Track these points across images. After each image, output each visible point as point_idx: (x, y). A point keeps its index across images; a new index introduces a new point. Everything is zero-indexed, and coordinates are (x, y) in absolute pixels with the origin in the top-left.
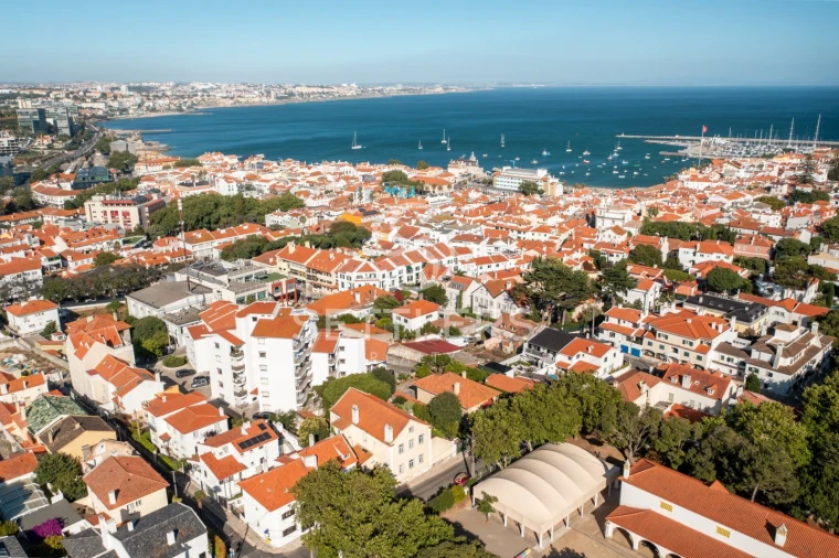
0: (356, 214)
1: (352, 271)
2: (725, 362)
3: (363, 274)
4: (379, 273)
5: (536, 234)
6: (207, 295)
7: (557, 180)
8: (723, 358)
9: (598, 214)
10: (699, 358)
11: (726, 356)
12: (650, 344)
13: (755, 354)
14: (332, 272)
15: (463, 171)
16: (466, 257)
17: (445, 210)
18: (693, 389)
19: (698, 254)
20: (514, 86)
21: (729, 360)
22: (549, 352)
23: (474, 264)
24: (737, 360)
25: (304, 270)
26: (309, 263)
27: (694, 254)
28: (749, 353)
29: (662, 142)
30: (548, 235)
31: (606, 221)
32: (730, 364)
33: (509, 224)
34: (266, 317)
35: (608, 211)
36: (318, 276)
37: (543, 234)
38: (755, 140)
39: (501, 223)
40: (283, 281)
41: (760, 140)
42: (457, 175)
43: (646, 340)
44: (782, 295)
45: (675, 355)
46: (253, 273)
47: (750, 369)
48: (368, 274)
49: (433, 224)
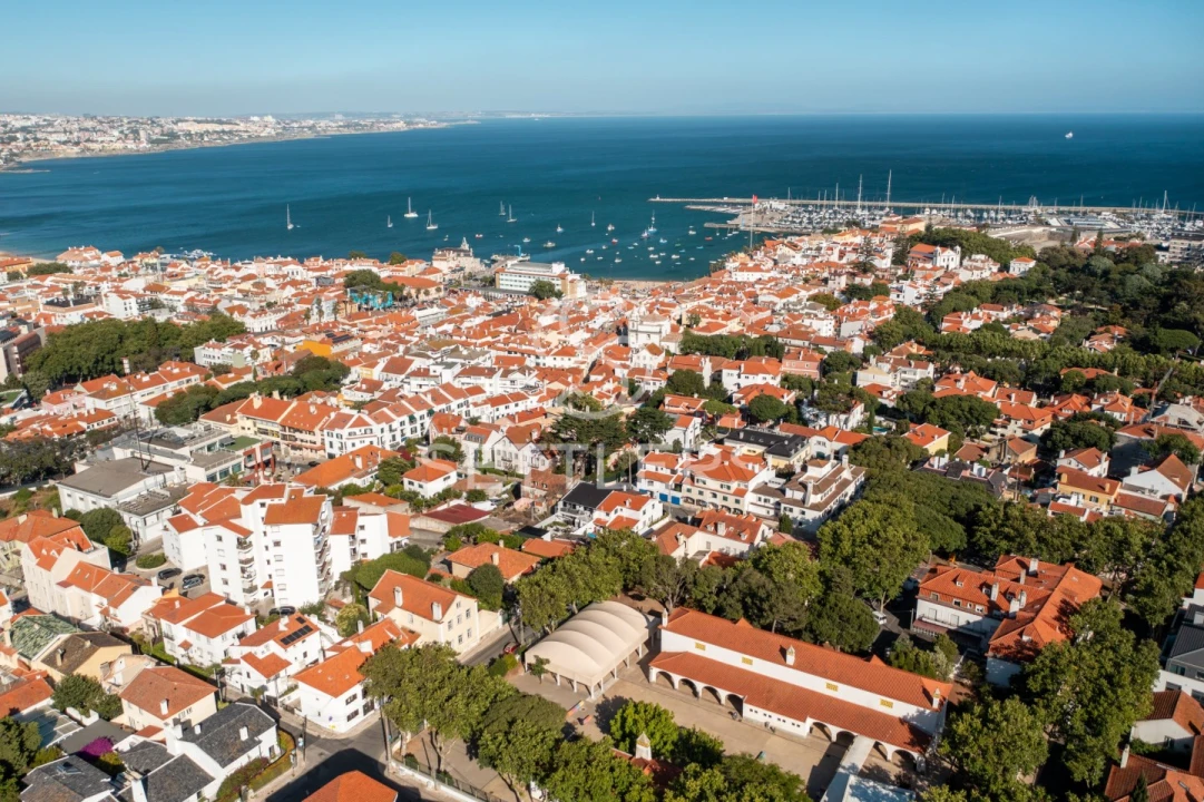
0: (322, 342)
1: (342, 428)
2: (762, 503)
3: (356, 430)
4: (376, 427)
5: (558, 358)
6: (168, 475)
7: (577, 277)
8: (760, 499)
9: (630, 327)
10: (737, 502)
11: (763, 497)
12: (689, 491)
13: (789, 493)
14: (316, 430)
15: (453, 264)
16: (479, 398)
17: (440, 329)
18: (729, 536)
19: (743, 376)
20: (508, 116)
21: (765, 501)
22: (585, 509)
23: (489, 406)
24: (773, 500)
25: (277, 429)
26: (283, 420)
27: (739, 376)
28: (783, 492)
29: (708, 208)
30: (573, 359)
31: (640, 335)
32: (767, 505)
33: (524, 347)
34: (276, 501)
35: (641, 323)
36: (297, 435)
37: (566, 358)
38: (819, 202)
39: (515, 345)
40: (257, 446)
41: (825, 202)
42: (446, 271)
43: (685, 487)
44: (827, 421)
45: (714, 500)
46: (217, 439)
47: (785, 508)
48: (363, 429)
49: (429, 353)
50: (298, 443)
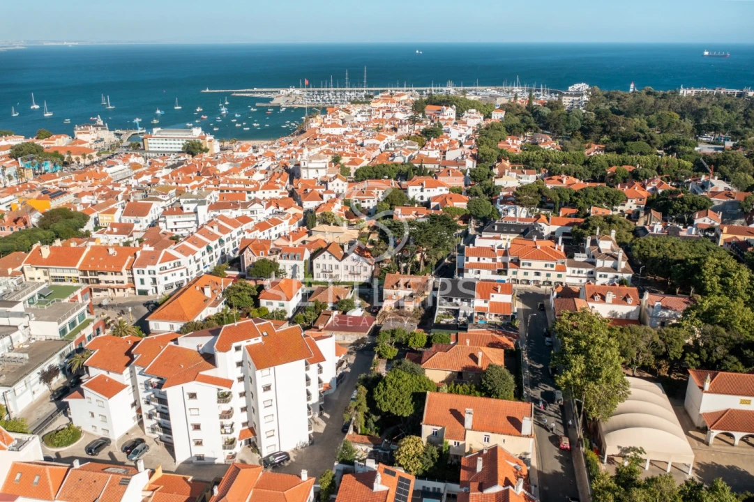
0: (39, 198)
1: (154, 264)
2: (576, 274)
3: (166, 264)
4: (184, 260)
5: (267, 192)
6: (14, 335)
7: (212, 137)
8: (574, 272)
9: (302, 165)
10: (559, 276)
11: (577, 270)
12: (514, 273)
13: (599, 263)
14: (124, 271)
15: (95, 136)
16: (250, 225)
17: (141, 180)
18: (615, 302)
19: (425, 190)
20: (45, 44)
21: (579, 272)
22: (462, 300)
23: (258, 231)
24: (585, 271)
25: (77, 274)
26: (81, 265)
27: (422, 190)
28: (594, 264)
30: (279, 191)
31: (310, 171)
32: (580, 275)
33: (234, 186)
35: (310, 162)
36: (101, 277)
37: (273, 191)
38: (322, 89)
39: (226, 185)
40: (78, 293)
41: (326, 89)
42: (91, 142)
43: (510, 271)
45: (537, 278)
46: (36, 291)
47: (601, 276)
48: (172, 263)
49: (160, 197)
50: (103, 284)
